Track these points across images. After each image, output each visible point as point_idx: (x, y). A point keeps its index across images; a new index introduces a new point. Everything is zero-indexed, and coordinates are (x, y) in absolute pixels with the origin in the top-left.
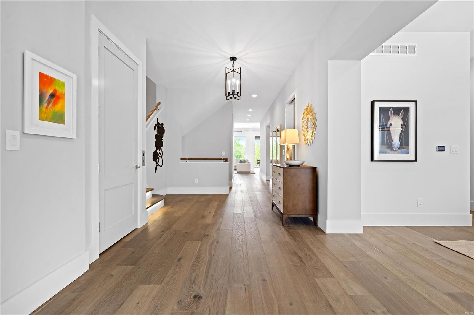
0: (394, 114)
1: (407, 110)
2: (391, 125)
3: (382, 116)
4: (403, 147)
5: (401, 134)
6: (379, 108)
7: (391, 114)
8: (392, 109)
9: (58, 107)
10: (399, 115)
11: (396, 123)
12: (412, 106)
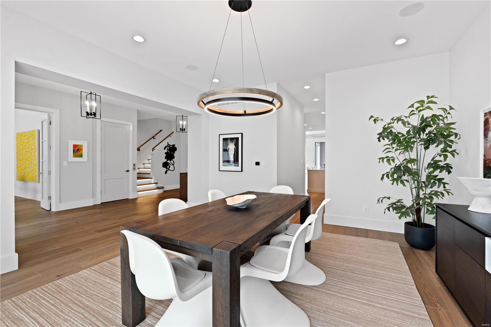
0: (231, 142)
1: (237, 139)
2: (229, 149)
3: (224, 142)
4: (236, 162)
5: (234, 154)
6: (223, 138)
7: (229, 142)
8: (229, 139)
9: (80, 153)
10: (233, 142)
11: (231, 147)
12: (239, 136)
